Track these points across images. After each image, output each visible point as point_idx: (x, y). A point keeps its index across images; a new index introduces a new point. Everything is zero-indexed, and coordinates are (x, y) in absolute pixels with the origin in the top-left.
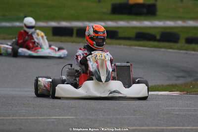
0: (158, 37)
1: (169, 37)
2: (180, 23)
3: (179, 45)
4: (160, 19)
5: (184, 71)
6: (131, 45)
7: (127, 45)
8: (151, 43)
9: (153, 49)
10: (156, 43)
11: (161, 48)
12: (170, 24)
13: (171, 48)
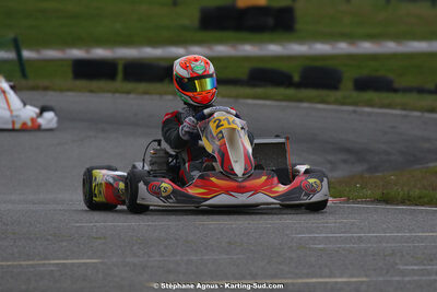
0: (296, 78)
1: (319, 78)
2: (343, 47)
3: (338, 94)
4: (301, 40)
5: (348, 151)
6: (237, 97)
7: (229, 97)
8: (281, 91)
9: (284, 104)
10: (291, 92)
11: (301, 100)
12: (321, 48)
13: (323, 102)
